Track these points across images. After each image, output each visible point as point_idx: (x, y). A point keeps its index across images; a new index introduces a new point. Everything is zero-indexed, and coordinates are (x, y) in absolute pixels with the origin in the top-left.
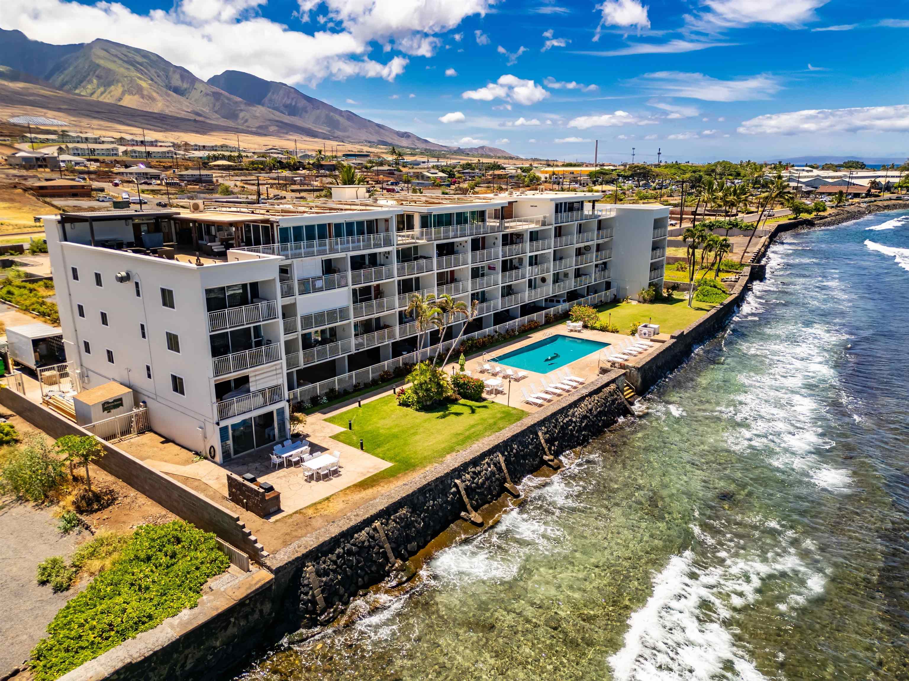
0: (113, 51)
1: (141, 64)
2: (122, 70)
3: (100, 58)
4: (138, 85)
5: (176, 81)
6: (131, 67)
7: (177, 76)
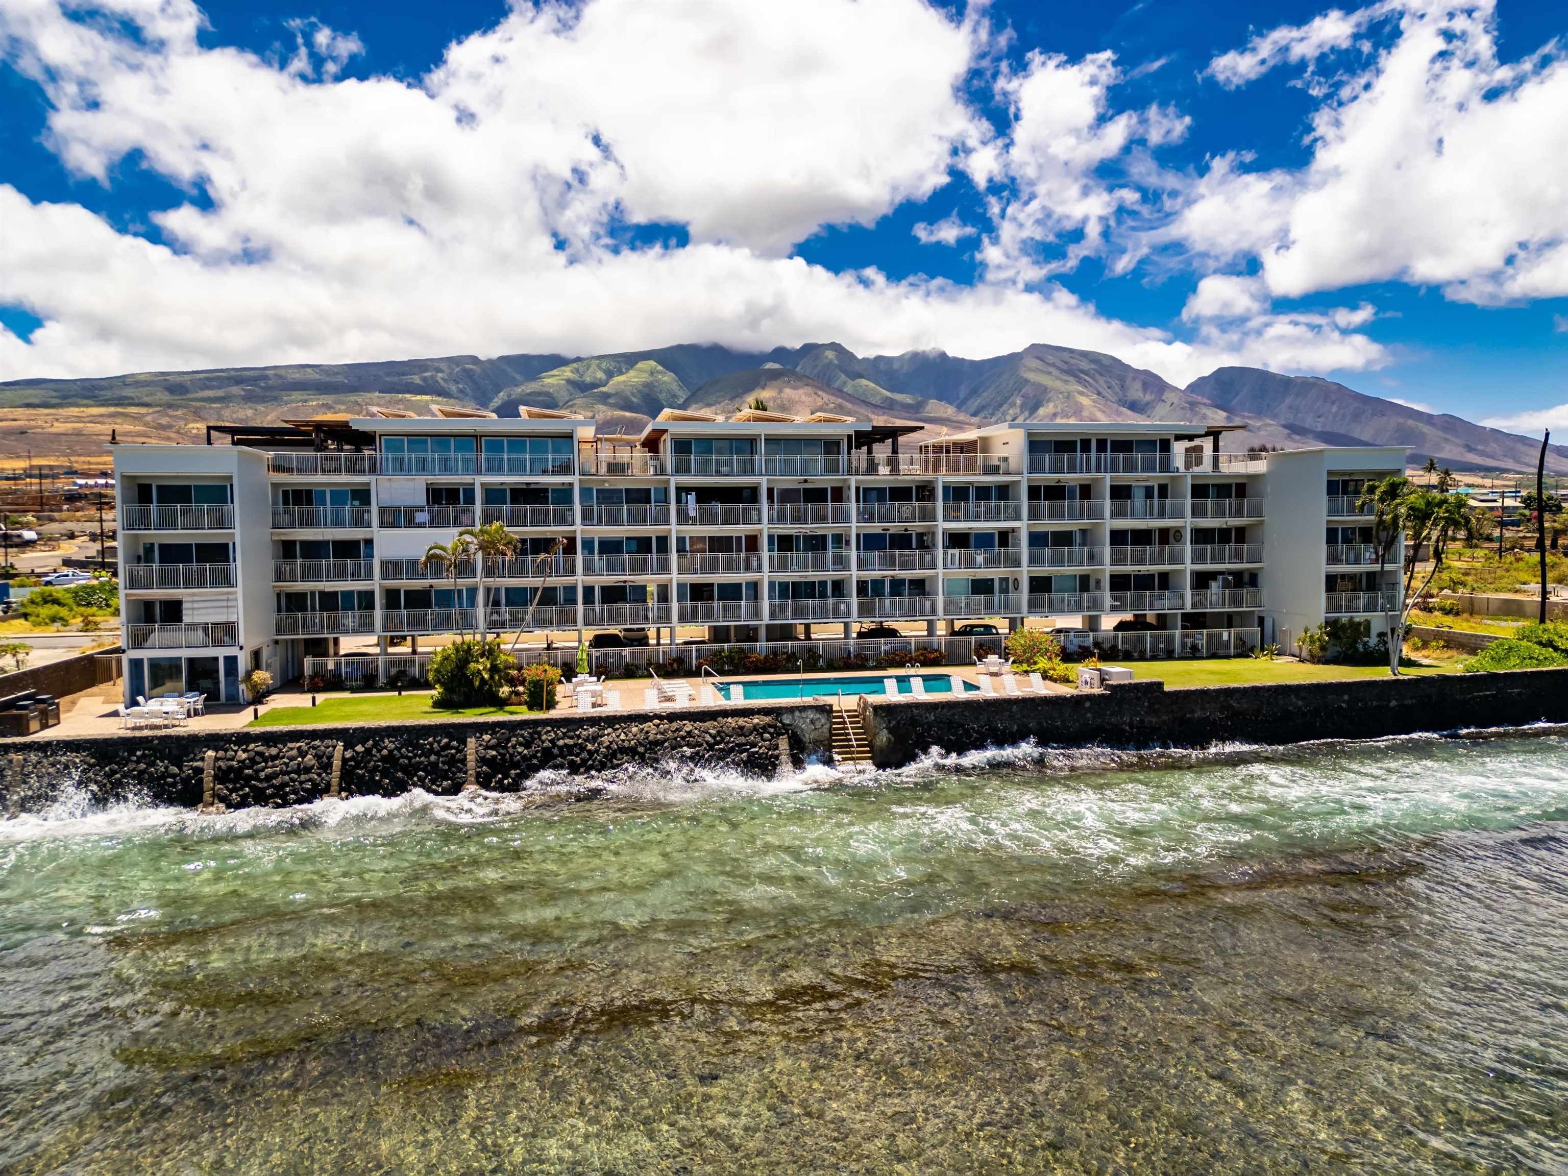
0: (1050, 359)
1: (1086, 373)
2: (1058, 384)
3: (1030, 370)
4: (1076, 403)
5: (1136, 392)
6: (1071, 379)
7: (1138, 385)
